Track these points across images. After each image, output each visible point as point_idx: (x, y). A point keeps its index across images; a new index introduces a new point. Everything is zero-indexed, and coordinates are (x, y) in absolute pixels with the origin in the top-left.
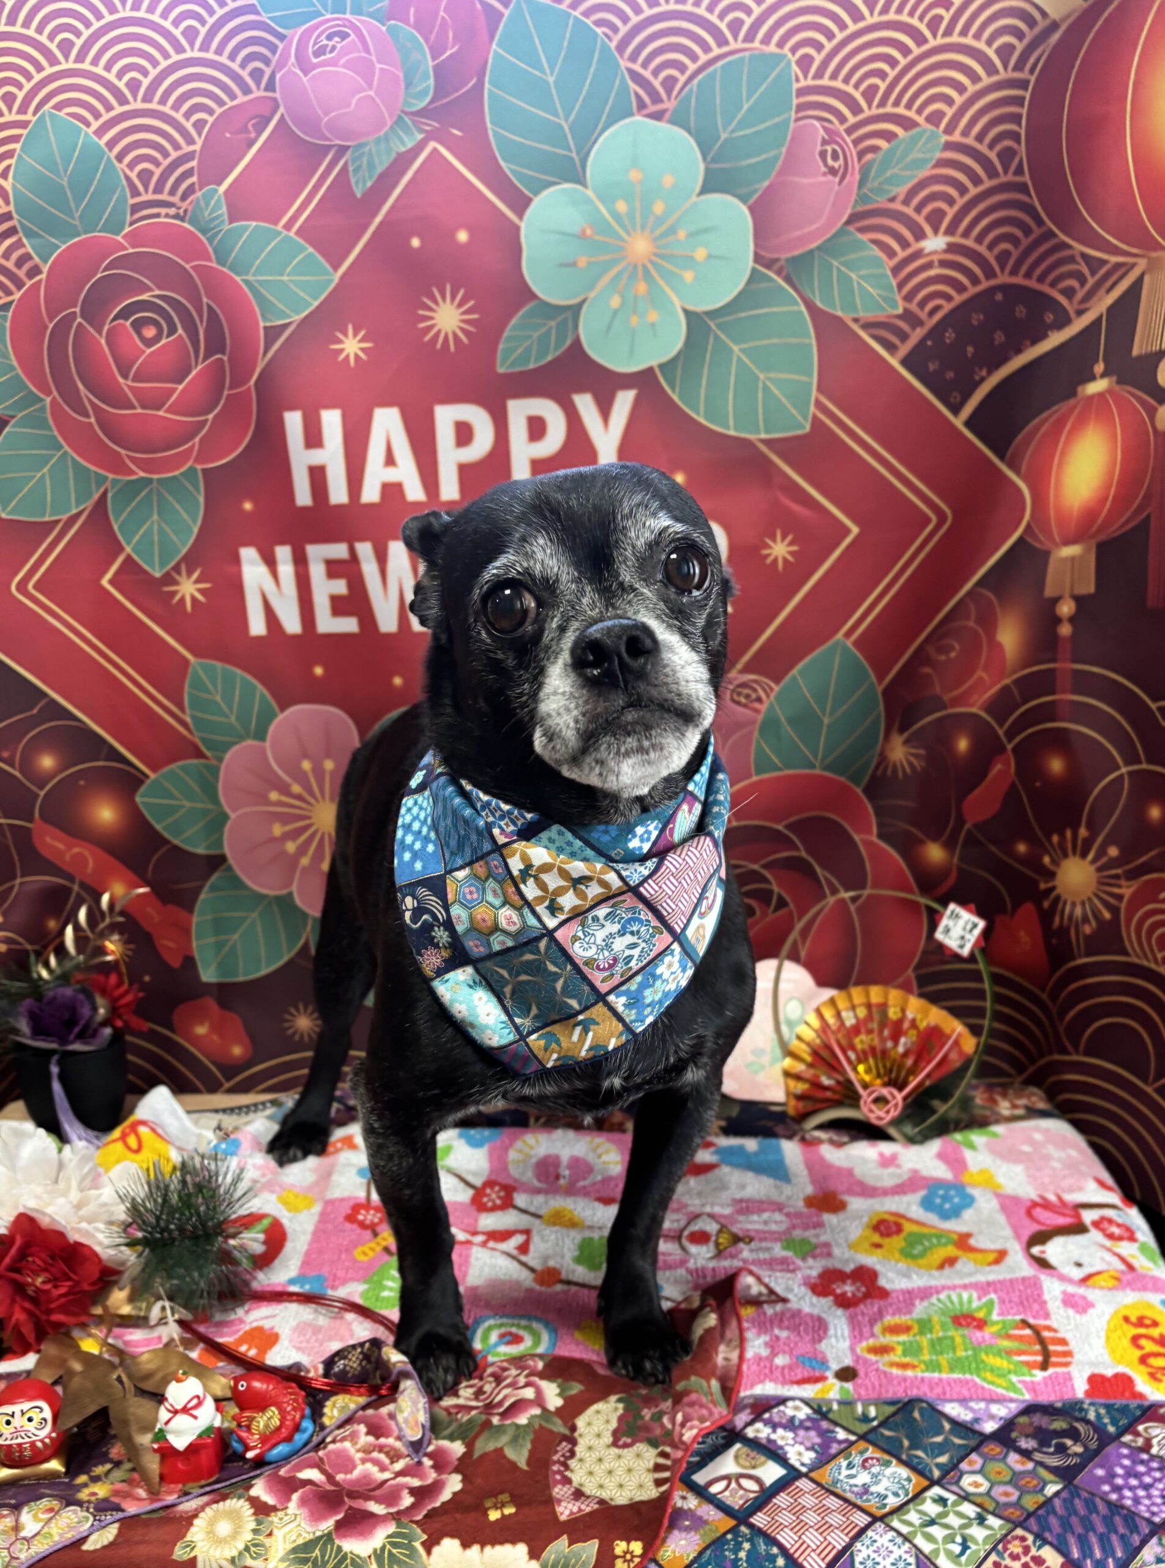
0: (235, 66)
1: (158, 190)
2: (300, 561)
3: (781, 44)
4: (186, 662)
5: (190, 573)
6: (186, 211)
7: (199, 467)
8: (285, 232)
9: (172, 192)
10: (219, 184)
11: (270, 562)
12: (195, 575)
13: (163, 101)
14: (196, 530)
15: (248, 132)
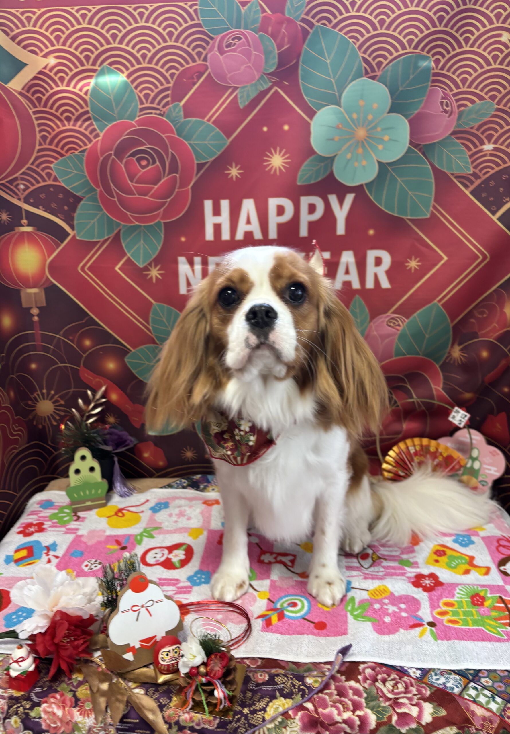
0: (189, 50)
1: (152, 102)
2: (205, 263)
3: (428, 52)
4: (151, 304)
5: (156, 266)
6: (164, 112)
7: (162, 221)
8: (207, 122)
9: (159, 104)
10: (180, 101)
11: (191, 263)
12: (158, 268)
13: (157, 64)
14: (159, 248)
15: (193, 78)
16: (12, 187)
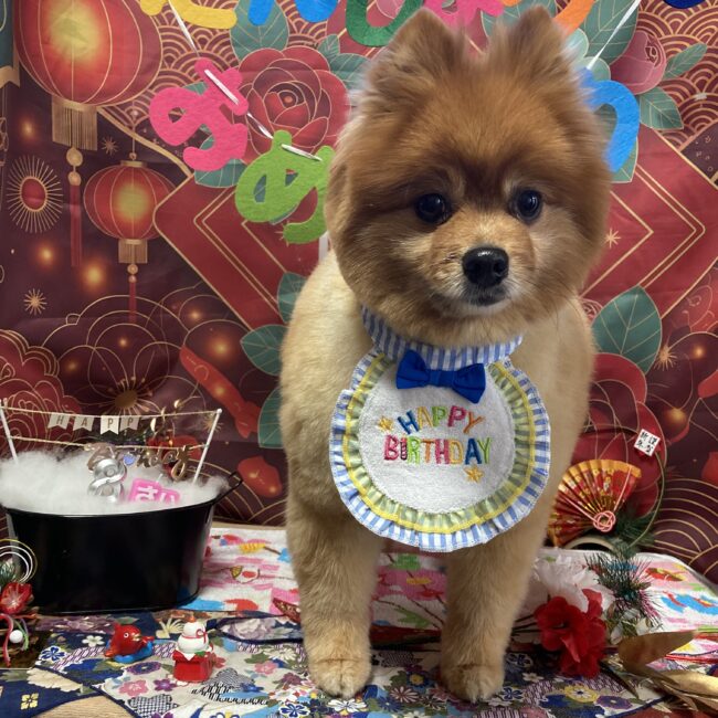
1: (305, 32)
4: (282, 272)
6: (318, 44)
9: (312, 34)
10: (338, 33)
16: (124, 113)
